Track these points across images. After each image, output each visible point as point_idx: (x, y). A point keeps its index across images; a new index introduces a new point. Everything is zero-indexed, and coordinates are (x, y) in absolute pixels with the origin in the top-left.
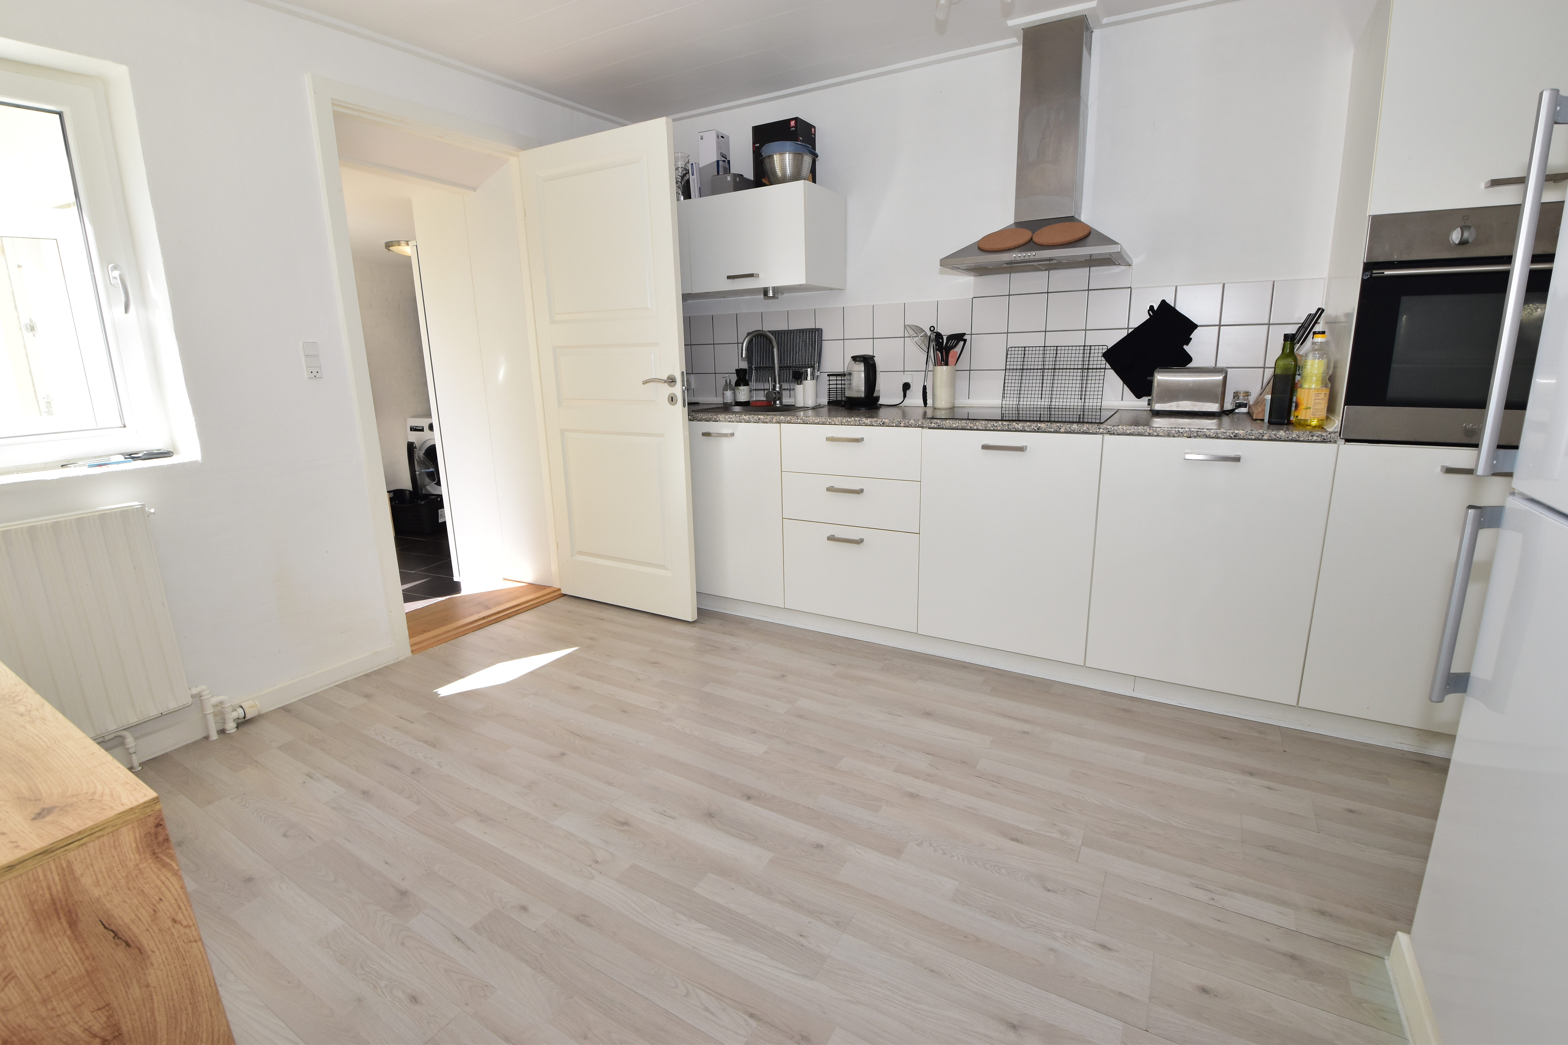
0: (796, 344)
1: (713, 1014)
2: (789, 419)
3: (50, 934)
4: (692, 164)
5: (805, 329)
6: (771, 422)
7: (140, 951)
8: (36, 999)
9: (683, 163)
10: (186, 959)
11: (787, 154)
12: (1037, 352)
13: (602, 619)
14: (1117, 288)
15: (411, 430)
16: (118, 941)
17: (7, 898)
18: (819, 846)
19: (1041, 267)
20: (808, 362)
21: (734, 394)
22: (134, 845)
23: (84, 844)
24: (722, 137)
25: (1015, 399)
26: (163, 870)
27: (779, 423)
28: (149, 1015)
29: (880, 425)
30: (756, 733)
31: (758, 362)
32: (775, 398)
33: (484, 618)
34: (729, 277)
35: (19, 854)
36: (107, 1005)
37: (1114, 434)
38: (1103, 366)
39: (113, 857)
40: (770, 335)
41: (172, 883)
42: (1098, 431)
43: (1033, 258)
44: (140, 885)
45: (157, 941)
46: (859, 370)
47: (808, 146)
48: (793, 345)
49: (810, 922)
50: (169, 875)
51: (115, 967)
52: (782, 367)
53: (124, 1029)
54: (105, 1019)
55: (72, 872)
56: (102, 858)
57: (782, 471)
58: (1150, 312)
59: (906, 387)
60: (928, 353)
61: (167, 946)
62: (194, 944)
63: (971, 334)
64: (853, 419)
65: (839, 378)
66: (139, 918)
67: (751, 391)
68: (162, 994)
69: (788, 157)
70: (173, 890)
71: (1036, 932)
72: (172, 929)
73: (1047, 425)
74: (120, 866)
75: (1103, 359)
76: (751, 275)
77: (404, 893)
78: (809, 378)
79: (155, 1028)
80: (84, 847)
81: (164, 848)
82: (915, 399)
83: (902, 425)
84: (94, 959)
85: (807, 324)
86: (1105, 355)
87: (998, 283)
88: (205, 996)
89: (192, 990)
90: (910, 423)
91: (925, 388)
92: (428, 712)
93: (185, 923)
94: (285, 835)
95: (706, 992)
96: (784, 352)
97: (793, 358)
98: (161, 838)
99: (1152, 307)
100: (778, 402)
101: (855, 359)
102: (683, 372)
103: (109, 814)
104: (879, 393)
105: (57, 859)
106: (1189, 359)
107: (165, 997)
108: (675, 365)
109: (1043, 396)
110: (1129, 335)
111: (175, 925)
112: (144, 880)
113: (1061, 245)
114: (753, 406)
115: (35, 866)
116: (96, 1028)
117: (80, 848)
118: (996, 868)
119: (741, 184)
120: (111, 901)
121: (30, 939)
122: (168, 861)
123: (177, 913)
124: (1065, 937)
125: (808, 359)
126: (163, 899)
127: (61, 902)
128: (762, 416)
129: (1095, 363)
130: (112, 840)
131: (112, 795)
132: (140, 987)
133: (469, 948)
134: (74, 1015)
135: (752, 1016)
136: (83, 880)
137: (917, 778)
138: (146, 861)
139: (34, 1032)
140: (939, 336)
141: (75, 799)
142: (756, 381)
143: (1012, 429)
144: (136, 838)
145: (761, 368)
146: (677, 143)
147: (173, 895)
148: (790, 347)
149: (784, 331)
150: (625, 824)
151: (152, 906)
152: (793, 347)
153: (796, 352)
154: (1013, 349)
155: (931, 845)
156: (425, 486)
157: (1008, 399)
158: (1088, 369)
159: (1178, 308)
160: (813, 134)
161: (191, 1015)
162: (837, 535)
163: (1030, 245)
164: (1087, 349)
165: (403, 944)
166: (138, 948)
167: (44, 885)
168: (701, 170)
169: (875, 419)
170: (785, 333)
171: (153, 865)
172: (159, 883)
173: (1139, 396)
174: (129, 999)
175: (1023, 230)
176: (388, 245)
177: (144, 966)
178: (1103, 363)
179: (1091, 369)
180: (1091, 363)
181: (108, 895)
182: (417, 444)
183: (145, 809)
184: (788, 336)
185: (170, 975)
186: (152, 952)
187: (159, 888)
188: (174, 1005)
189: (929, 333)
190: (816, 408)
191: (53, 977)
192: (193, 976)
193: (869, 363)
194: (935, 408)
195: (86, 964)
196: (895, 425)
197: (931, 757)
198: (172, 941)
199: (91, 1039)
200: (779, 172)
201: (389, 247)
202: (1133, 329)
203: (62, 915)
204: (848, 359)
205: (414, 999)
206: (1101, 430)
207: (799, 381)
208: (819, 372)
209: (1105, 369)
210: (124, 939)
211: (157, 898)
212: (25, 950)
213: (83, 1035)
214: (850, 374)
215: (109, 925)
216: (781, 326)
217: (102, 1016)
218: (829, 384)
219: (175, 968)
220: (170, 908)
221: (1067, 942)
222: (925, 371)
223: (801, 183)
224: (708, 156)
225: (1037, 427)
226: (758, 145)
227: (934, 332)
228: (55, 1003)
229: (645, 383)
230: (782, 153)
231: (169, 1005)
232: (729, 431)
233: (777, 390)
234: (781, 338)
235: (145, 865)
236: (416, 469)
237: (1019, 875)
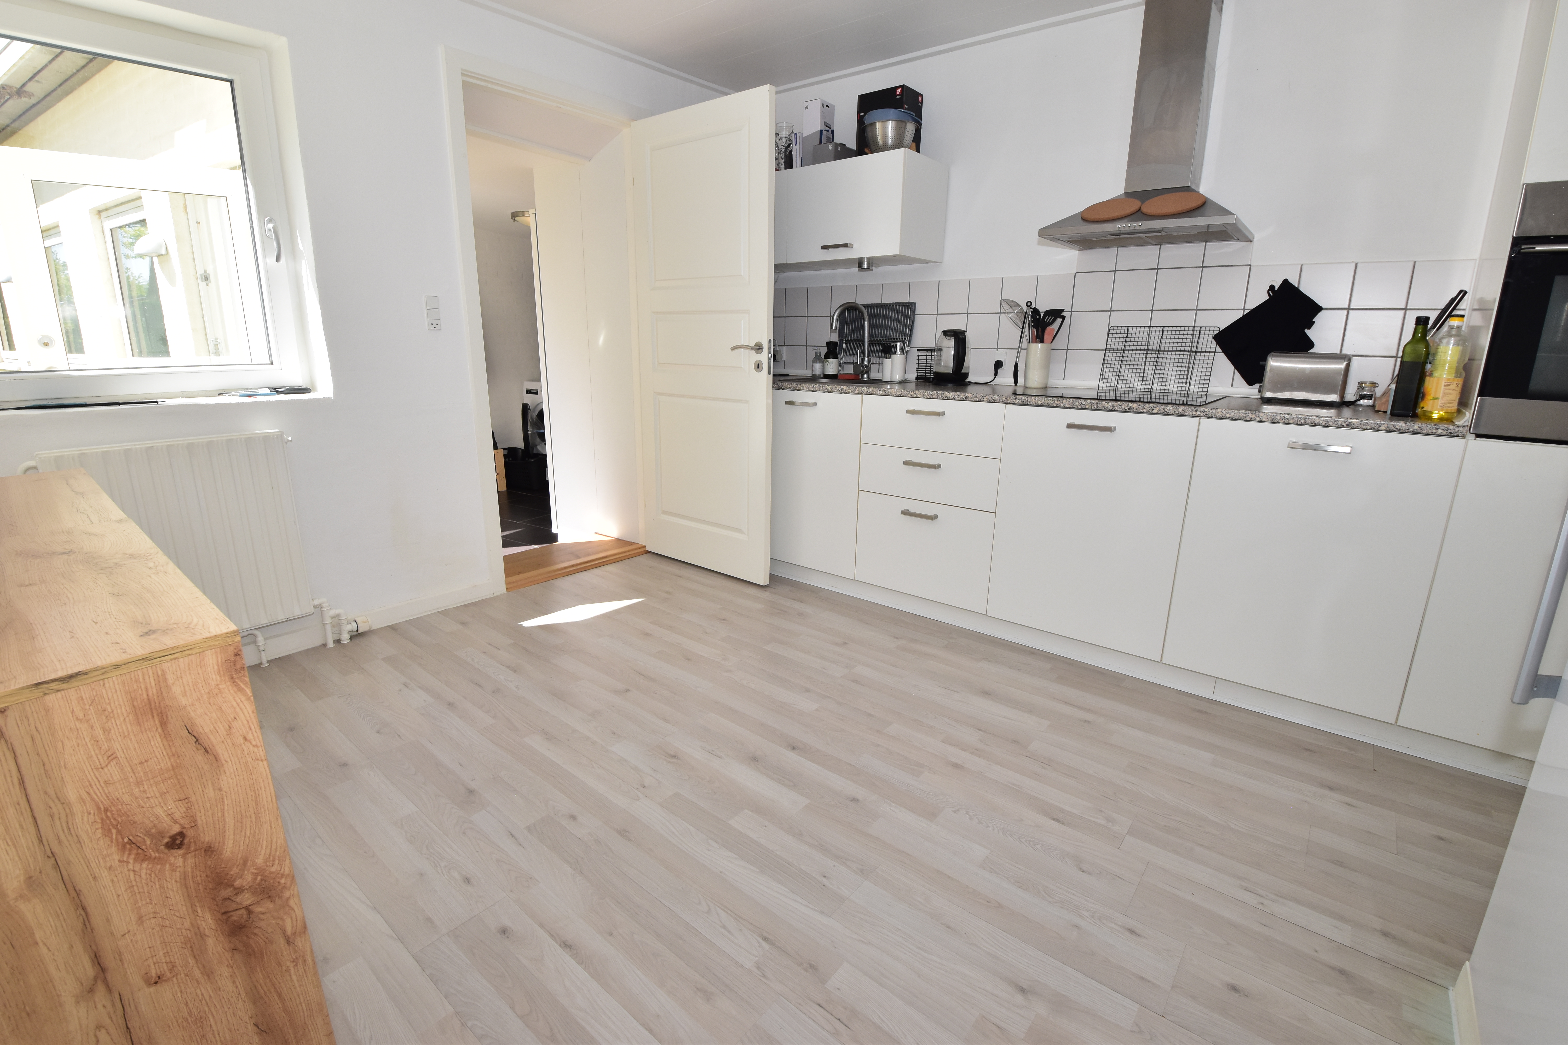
0: (888, 318)
1: (729, 932)
2: (871, 390)
3: (145, 728)
4: (796, 134)
5: (898, 303)
6: (853, 393)
7: (216, 758)
8: (131, 780)
9: (787, 133)
10: (253, 774)
11: (890, 122)
12: (1142, 332)
13: (680, 576)
14: (1235, 266)
15: (527, 393)
16: (199, 746)
17: (114, 691)
18: (854, 800)
19: (1150, 240)
20: (899, 336)
21: (823, 366)
22: (216, 667)
23: (176, 658)
24: (827, 106)
25: (1113, 381)
26: (239, 693)
27: (861, 394)
28: (220, 814)
29: (962, 399)
30: (810, 691)
31: (849, 335)
32: (863, 371)
33: (573, 566)
34: (823, 247)
35: (124, 657)
36: (186, 798)
37: (1212, 417)
38: (1213, 349)
39: (199, 674)
40: (863, 308)
41: (245, 706)
42: (1194, 413)
43: (1138, 228)
44: (219, 703)
45: (230, 753)
46: (949, 344)
47: (912, 113)
48: (885, 318)
49: (834, 866)
50: (243, 699)
51: (195, 767)
52: (872, 341)
53: (199, 822)
54: (184, 809)
55: (165, 680)
56: (190, 673)
57: (860, 443)
58: (1270, 292)
59: (998, 365)
60: (1022, 329)
61: (238, 759)
62: (260, 763)
63: (1071, 312)
64: (935, 392)
65: (929, 354)
66: (217, 731)
67: (839, 364)
68: (232, 799)
69: (891, 125)
70: (246, 713)
71: (1062, 908)
72: (243, 745)
73: (1140, 405)
74: (204, 682)
75: (1214, 341)
76: (845, 245)
77: (471, 792)
78: (898, 352)
79: (224, 827)
80: (176, 660)
81: (240, 675)
82: (1005, 378)
83: (985, 400)
84: (178, 757)
85: (904, 299)
86: (1216, 337)
87: (1104, 257)
88: (266, 809)
89: (256, 801)
90: (993, 398)
91: (1016, 365)
92: (513, 642)
93: (254, 743)
94: (378, 732)
95: (728, 913)
96: (876, 326)
97: (884, 332)
98: (238, 666)
99: (1272, 287)
100: (865, 376)
101: (946, 333)
102: (770, 340)
103: (198, 638)
104: (969, 370)
105: (154, 667)
106: (1311, 345)
107: (234, 803)
108: (764, 333)
109: (1145, 379)
110: (1244, 316)
111: (246, 742)
112: (223, 699)
113: (1171, 215)
114: (841, 379)
115: (136, 669)
116: (177, 815)
117: (173, 661)
118: (1031, 843)
119: (843, 152)
120: (195, 711)
121: (130, 729)
122: (243, 686)
123: (248, 733)
124: (1092, 917)
125: (900, 334)
126: (237, 718)
127: (155, 703)
128: (845, 387)
129: (1205, 345)
130: (199, 660)
131: (203, 626)
132: (214, 790)
133: (520, 845)
134: (160, 800)
135: (766, 939)
136: (174, 689)
137: (964, 750)
138: (225, 683)
139: (129, 807)
140: (1036, 312)
141: (175, 626)
142: (846, 354)
143: (1101, 409)
144: (218, 662)
145: (852, 341)
146: (778, 111)
147: (245, 717)
148: (882, 321)
149: (877, 305)
150: (674, 757)
151: (228, 723)
152: (885, 321)
153: (888, 326)
154: (1116, 328)
155: (967, 813)
156: (536, 446)
157: (1106, 381)
158: (1196, 352)
159: (1302, 289)
160: (920, 102)
161: (254, 823)
162: (911, 510)
163: (1138, 214)
164: (1196, 330)
165: (465, 833)
166: (215, 756)
167: (143, 687)
168: (804, 139)
169: (958, 393)
170: (877, 306)
171: (230, 688)
172: (235, 704)
173: (1250, 383)
174: (204, 797)
175: (1132, 199)
176: (514, 215)
177: (218, 772)
178: (1213, 345)
179: (1199, 352)
180: (1200, 345)
181: (193, 705)
182: (531, 406)
183: (227, 638)
184: (880, 310)
185: (239, 785)
186: (226, 761)
187: (235, 709)
188: (241, 811)
189: (1025, 308)
190: (903, 383)
191: (145, 764)
192: (258, 789)
193: (959, 338)
194: (1026, 388)
195: (172, 760)
196: (977, 399)
197: (982, 733)
198: (243, 756)
199: (173, 824)
200: (880, 141)
201: (515, 217)
202: (1249, 311)
203: (155, 715)
204: (940, 333)
205: (467, 880)
206: (1198, 413)
207: (887, 355)
208: (909, 347)
209: (1215, 352)
210: (203, 745)
211: (232, 716)
212: (125, 737)
213: (166, 819)
214: (940, 350)
215: (193, 731)
216: (875, 300)
217: (182, 806)
218: (919, 360)
219: (244, 779)
220: (242, 727)
221: (1094, 922)
222: (1018, 349)
223: (901, 151)
224: (811, 125)
225: (1128, 407)
226: (863, 114)
227: (1031, 308)
228: (146, 787)
229: (733, 349)
230: (884, 121)
231: (237, 810)
232: (812, 401)
233: (866, 363)
234: (874, 312)
235: (224, 686)
236: (529, 429)
237: (1055, 853)
